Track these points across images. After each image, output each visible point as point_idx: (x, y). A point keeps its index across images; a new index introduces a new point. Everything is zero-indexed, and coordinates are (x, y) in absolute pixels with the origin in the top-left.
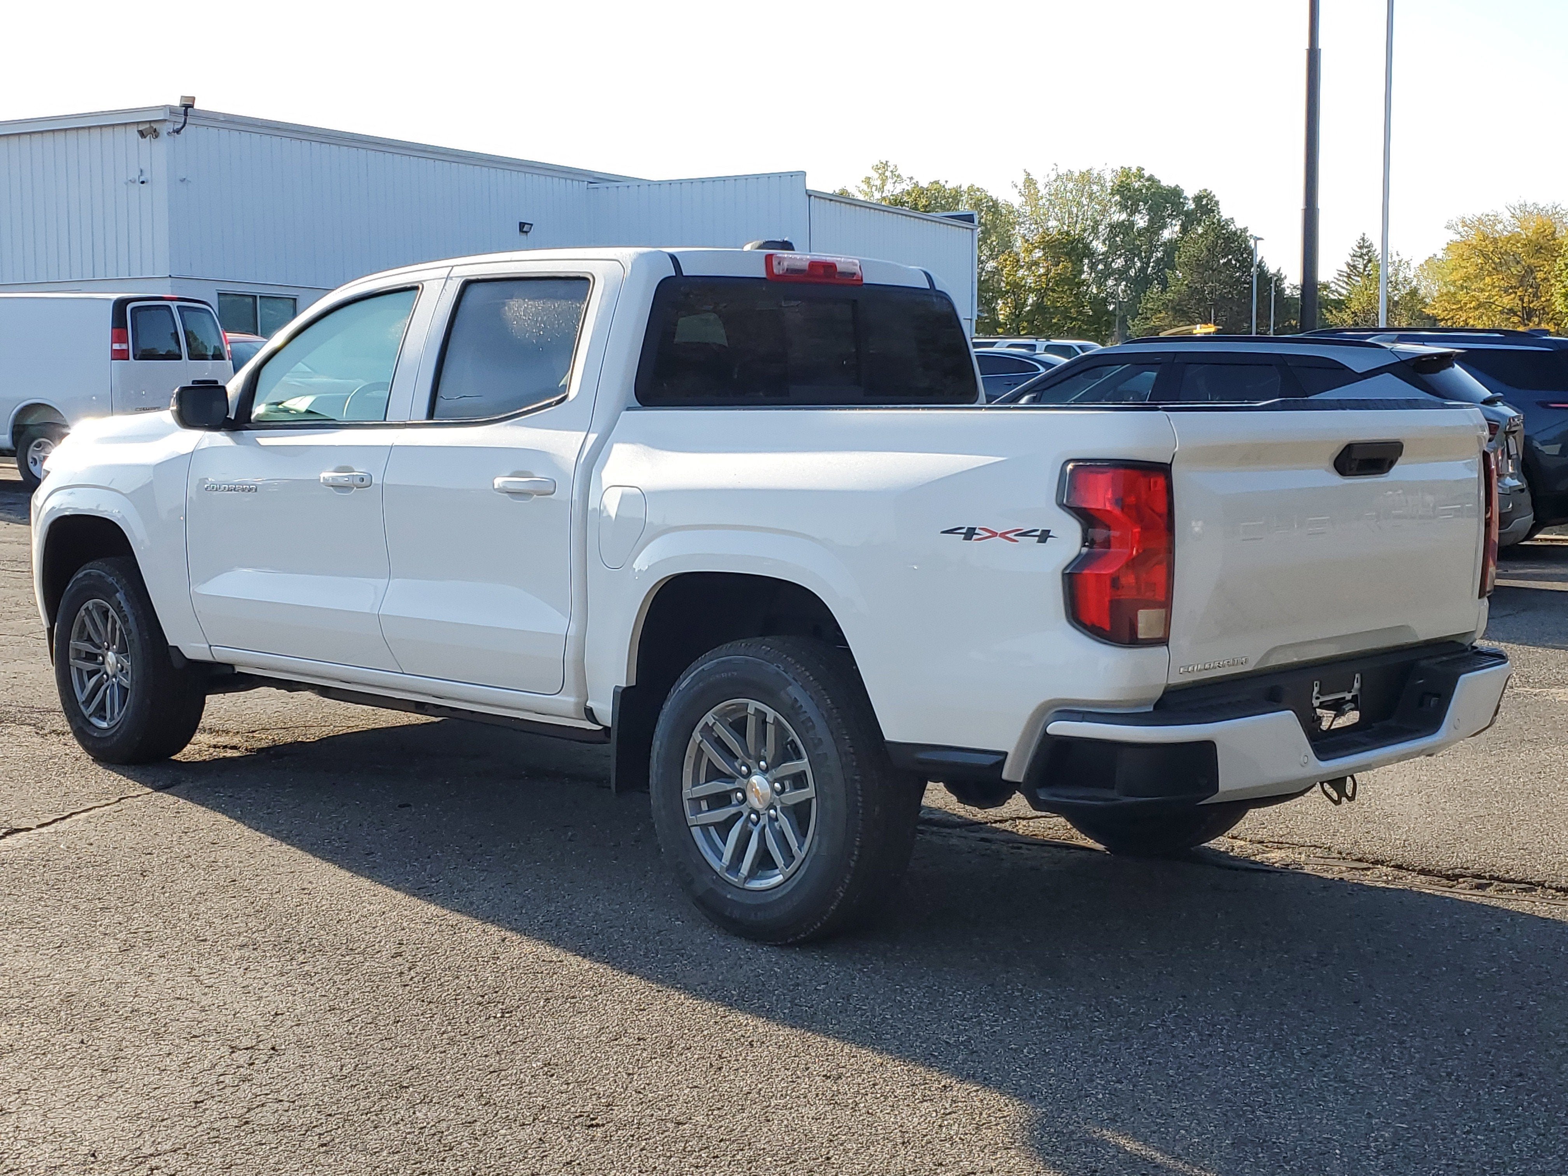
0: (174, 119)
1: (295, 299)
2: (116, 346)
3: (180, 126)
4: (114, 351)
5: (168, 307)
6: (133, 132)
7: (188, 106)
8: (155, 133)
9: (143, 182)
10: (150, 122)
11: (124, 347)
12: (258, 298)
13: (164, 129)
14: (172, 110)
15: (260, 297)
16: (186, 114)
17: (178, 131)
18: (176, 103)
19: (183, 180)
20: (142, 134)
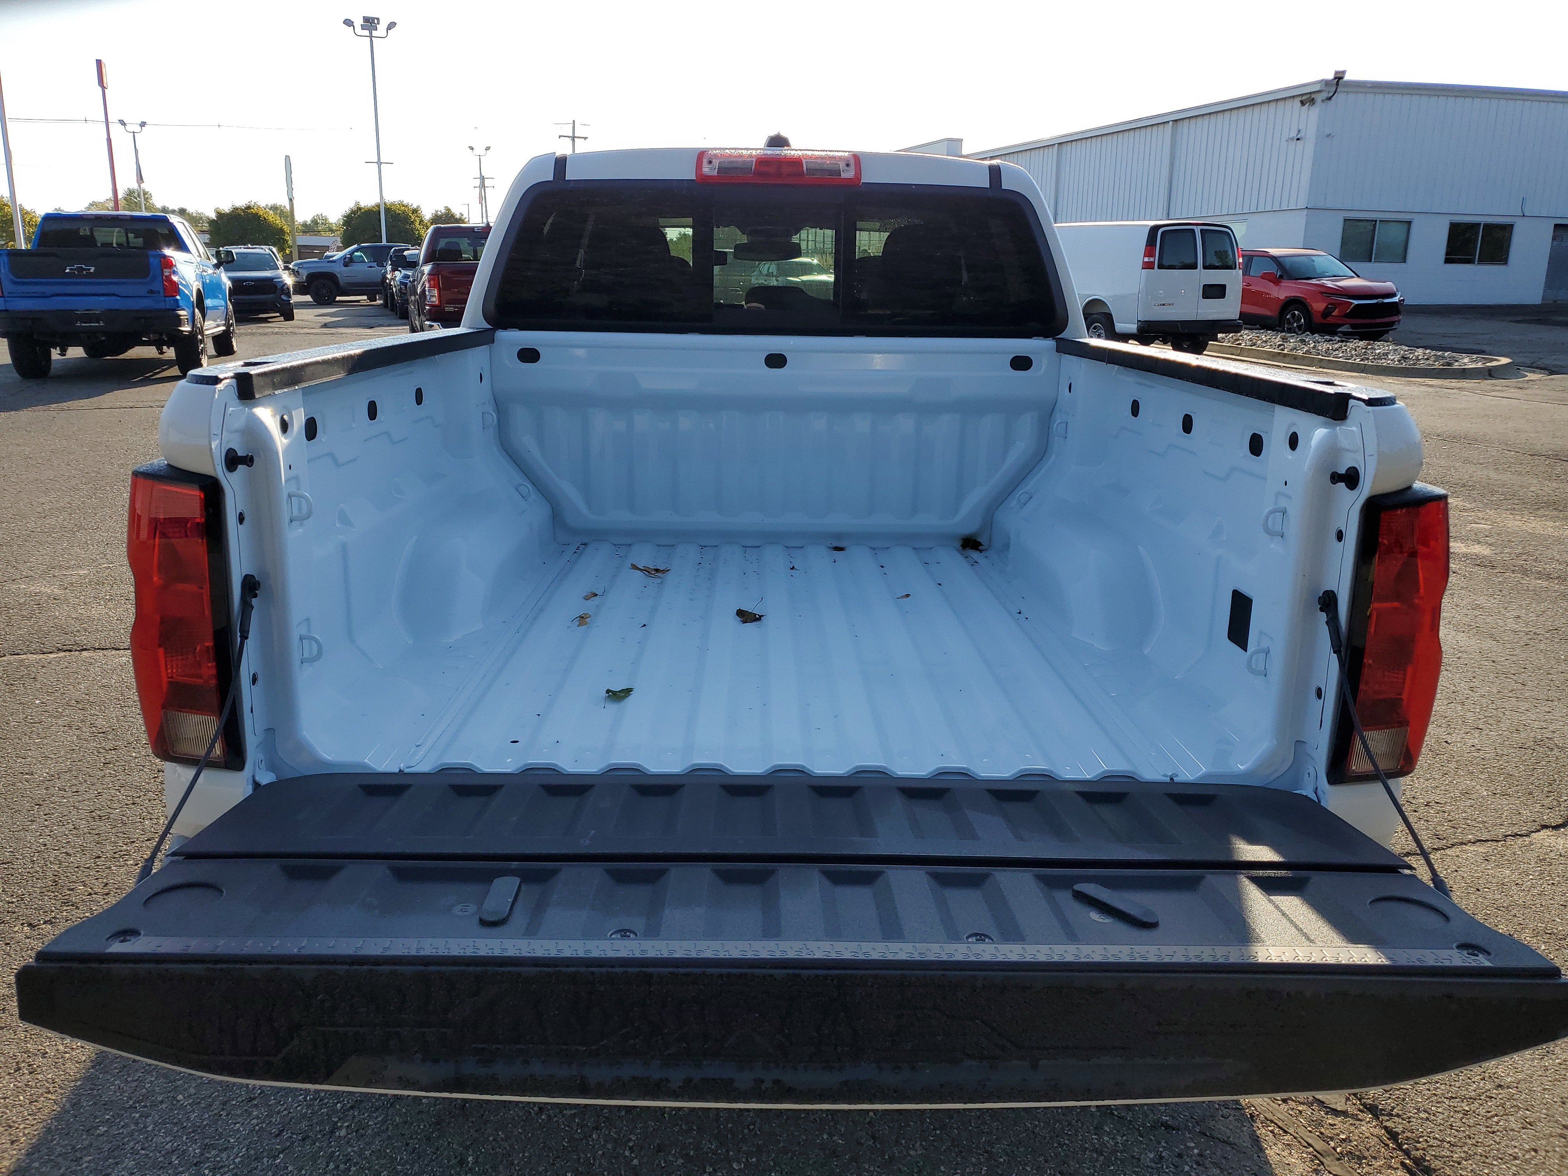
0: (1328, 89)
1: (1409, 223)
2: (1146, 259)
3: (1331, 94)
4: (1144, 263)
5: (1193, 230)
6: (1297, 102)
7: (1339, 77)
8: (1312, 101)
9: (1298, 139)
10: (1311, 93)
11: (1152, 259)
12: (1378, 222)
13: (1319, 98)
14: (1327, 83)
15: (1380, 221)
16: (1337, 84)
17: (1330, 99)
18: (1331, 76)
19: (1328, 136)
20: (1303, 103)
